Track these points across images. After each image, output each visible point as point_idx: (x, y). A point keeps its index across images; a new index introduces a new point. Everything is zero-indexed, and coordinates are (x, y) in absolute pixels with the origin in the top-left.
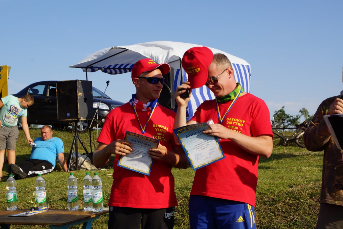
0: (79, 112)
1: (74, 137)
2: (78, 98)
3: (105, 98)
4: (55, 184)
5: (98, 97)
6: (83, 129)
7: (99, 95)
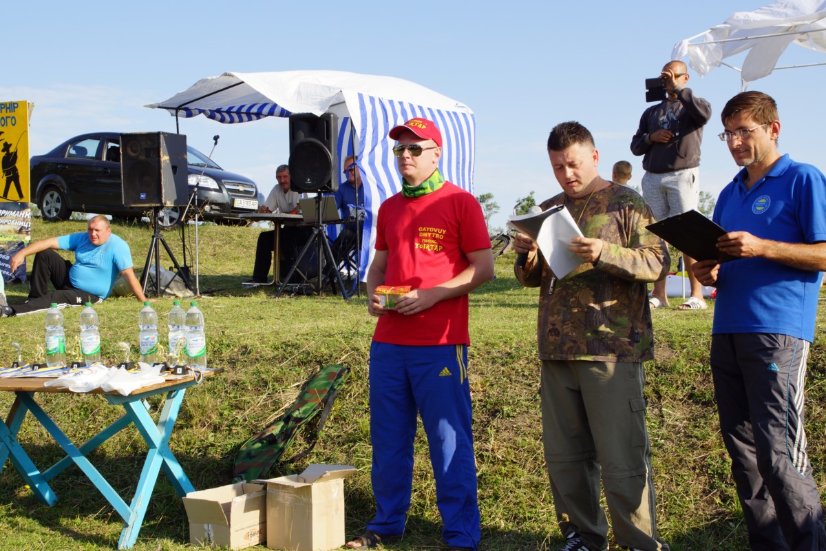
0: (163, 191)
1: (153, 237)
2: (162, 165)
3: (212, 167)
4: (117, 321)
5: (198, 165)
6: (170, 222)
7: (200, 162)
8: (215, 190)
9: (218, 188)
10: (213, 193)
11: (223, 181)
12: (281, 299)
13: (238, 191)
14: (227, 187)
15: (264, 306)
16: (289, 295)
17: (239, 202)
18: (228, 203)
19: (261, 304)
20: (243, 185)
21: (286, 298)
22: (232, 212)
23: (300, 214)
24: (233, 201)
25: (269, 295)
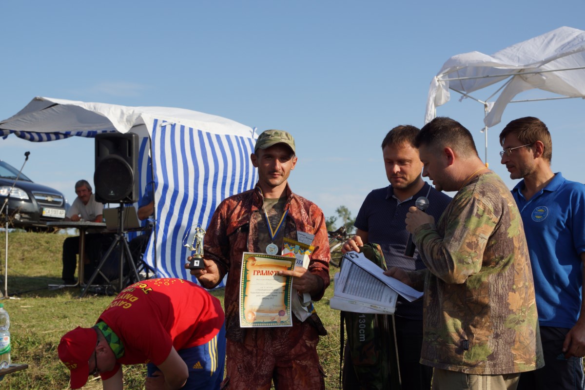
3: (23, 180)
8: (25, 200)
9: (28, 198)
10: (23, 202)
11: (33, 192)
12: (84, 299)
13: (47, 201)
14: (37, 197)
15: (68, 306)
16: (92, 295)
17: (47, 211)
18: (36, 212)
19: (66, 303)
20: (51, 196)
21: (90, 298)
22: (41, 220)
23: (103, 222)
24: (42, 210)
25: (74, 296)
